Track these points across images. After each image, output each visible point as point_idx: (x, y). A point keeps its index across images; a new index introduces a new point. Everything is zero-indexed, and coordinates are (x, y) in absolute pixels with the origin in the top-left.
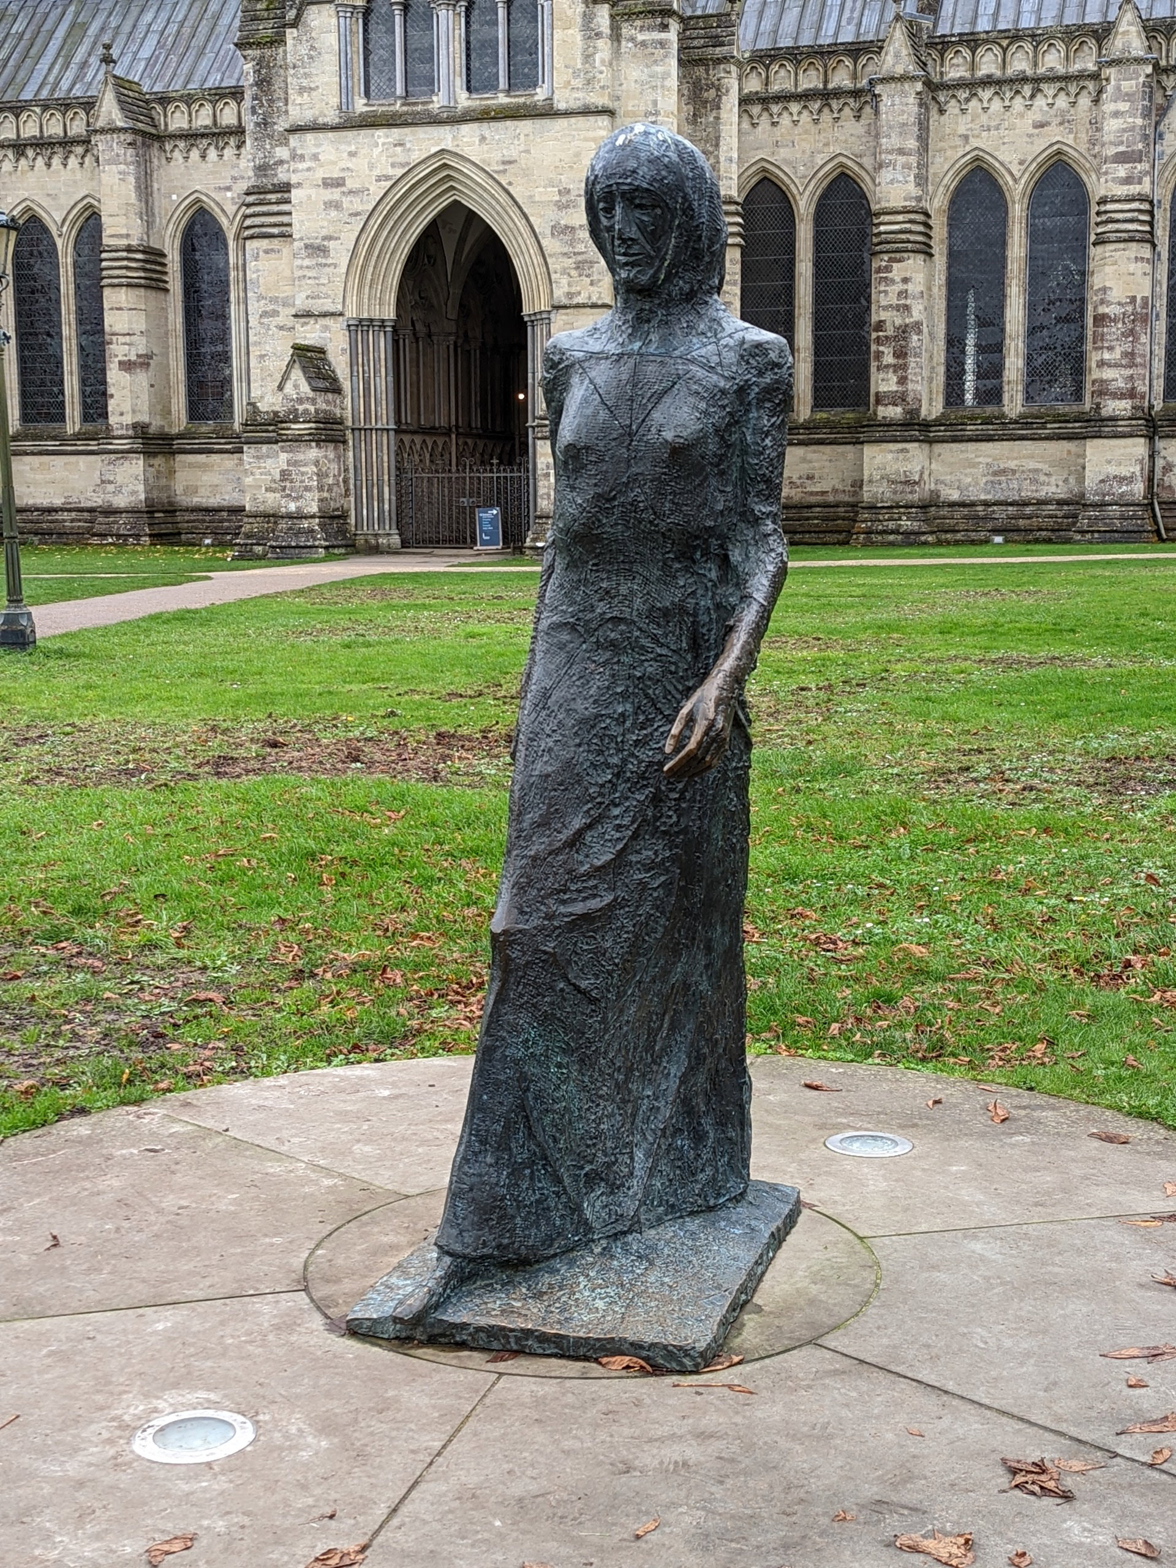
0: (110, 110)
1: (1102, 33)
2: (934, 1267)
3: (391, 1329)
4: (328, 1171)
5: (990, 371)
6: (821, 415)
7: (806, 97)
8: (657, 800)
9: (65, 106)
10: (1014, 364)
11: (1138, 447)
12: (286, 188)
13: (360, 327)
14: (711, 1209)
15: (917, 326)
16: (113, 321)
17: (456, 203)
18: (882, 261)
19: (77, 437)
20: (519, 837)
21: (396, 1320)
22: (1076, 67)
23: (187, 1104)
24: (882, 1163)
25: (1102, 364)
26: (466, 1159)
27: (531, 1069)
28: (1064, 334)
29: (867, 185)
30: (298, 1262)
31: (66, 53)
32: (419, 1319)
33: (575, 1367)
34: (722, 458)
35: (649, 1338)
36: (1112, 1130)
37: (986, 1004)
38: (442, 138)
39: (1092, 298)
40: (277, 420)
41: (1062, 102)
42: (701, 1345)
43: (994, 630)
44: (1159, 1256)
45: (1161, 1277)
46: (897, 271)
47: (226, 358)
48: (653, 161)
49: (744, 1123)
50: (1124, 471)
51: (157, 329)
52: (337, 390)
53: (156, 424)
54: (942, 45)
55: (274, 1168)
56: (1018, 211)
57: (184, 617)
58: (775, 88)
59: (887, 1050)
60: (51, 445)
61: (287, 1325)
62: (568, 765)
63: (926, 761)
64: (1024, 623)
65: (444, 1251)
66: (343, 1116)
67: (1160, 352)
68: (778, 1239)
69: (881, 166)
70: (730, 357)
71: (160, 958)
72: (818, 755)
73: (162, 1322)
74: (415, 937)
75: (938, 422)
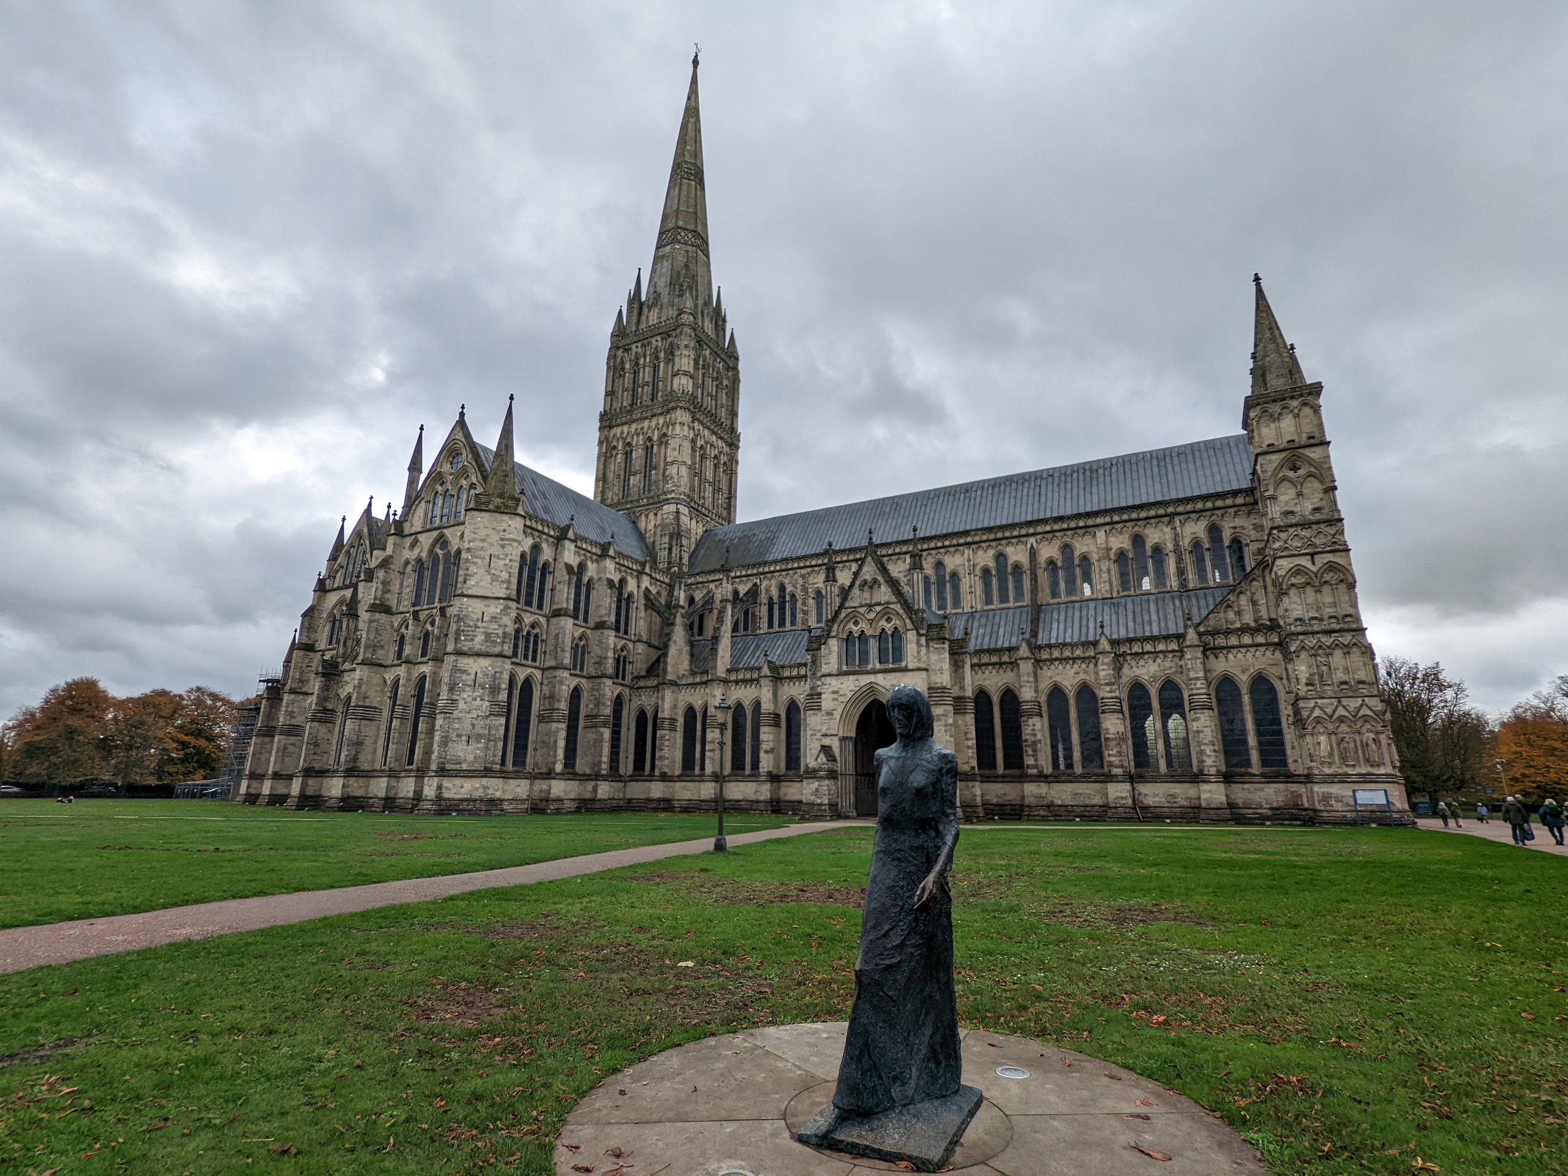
0: (766, 670)
1: (1095, 644)
2: (1036, 1132)
3: (814, 1140)
4: (799, 1068)
5: (1069, 757)
6: (1007, 772)
7: (994, 664)
8: (916, 920)
9: (752, 669)
10: (1077, 755)
11: (1127, 786)
12: (820, 694)
13: (843, 739)
14: (944, 1096)
15: (1040, 741)
16: (764, 737)
17: (876, 699)
18: (1025, 718)
19: (749, 776)
20: (865, 932)
21: (816, 1136)
22: (1087, 654)
23: (752, 1035)
24: (1018, 1081)
25: (1109, 755)
26: (844, 1066)
27: (870, 1029)
28: (1095, 745)
29: (1017, 692)
30: (783, 1107)
31: (753, 653)
32: (825, 1136)
33: (885, 1165)
34: (934, 793)
35: (915, 1154)
36: (1114, 1073)
37: (1064, 1013)
38: (871, 678)
39: (1103, 732)
40: (815, 771)
41: (1083, 666)
42: (936, 1159)
43: (1075, 855)
44: (1132, 1134)
45: (1133, 1144)
46: (1031, 722)
47: (799, 749)
48: (907, 695)
49: (957, 1058)
50: (1124, 795)
51: (777, 740)
52: (835, 760)
53: (775, 772)
54: (1040, 648)
55: (780, 1064)
56: (1072, 702)
57: (778, 841)
58: (983, 661)
59: (1023, 1031)
60: (740, 778)
61: (775, 1135)
62: (883, 904)
63: (1046, 907)
64: (1086, 853)
65: (836, 1106)
66: (809, 1044)
67: (1131, 751)
68: (972, 1113)
69: (1021, 687)
70: (936, 759)
71: (751, 974)
72: (1004, 903)
73: (729, 1128)
74: (844, 971)
75: (1050, 775)
